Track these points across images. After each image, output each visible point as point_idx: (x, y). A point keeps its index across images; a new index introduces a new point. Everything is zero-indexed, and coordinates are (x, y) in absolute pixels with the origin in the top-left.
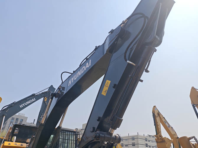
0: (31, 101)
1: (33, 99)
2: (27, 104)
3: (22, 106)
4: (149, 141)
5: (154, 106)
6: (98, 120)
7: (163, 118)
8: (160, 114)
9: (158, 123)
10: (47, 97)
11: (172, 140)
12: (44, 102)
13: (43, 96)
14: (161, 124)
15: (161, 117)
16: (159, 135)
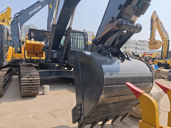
0: (38, 8)
1: (39, 6)
2: (35, 11)
3: (31, 14)
4: (139, 45)
5: (154, 12)
6: (119, 9)
7: (160, 23)
8: (158, 19)
9: (154, 28)
10: (52, 4)
11: (164, 42)
12: (49, 9)
13: (47, 3)
14: (157, 29)
15: (159, 22)
16: (153, 38)
